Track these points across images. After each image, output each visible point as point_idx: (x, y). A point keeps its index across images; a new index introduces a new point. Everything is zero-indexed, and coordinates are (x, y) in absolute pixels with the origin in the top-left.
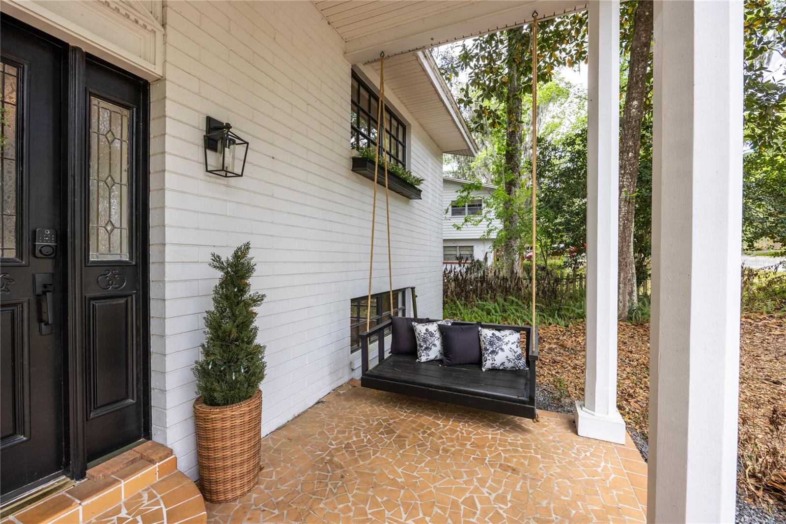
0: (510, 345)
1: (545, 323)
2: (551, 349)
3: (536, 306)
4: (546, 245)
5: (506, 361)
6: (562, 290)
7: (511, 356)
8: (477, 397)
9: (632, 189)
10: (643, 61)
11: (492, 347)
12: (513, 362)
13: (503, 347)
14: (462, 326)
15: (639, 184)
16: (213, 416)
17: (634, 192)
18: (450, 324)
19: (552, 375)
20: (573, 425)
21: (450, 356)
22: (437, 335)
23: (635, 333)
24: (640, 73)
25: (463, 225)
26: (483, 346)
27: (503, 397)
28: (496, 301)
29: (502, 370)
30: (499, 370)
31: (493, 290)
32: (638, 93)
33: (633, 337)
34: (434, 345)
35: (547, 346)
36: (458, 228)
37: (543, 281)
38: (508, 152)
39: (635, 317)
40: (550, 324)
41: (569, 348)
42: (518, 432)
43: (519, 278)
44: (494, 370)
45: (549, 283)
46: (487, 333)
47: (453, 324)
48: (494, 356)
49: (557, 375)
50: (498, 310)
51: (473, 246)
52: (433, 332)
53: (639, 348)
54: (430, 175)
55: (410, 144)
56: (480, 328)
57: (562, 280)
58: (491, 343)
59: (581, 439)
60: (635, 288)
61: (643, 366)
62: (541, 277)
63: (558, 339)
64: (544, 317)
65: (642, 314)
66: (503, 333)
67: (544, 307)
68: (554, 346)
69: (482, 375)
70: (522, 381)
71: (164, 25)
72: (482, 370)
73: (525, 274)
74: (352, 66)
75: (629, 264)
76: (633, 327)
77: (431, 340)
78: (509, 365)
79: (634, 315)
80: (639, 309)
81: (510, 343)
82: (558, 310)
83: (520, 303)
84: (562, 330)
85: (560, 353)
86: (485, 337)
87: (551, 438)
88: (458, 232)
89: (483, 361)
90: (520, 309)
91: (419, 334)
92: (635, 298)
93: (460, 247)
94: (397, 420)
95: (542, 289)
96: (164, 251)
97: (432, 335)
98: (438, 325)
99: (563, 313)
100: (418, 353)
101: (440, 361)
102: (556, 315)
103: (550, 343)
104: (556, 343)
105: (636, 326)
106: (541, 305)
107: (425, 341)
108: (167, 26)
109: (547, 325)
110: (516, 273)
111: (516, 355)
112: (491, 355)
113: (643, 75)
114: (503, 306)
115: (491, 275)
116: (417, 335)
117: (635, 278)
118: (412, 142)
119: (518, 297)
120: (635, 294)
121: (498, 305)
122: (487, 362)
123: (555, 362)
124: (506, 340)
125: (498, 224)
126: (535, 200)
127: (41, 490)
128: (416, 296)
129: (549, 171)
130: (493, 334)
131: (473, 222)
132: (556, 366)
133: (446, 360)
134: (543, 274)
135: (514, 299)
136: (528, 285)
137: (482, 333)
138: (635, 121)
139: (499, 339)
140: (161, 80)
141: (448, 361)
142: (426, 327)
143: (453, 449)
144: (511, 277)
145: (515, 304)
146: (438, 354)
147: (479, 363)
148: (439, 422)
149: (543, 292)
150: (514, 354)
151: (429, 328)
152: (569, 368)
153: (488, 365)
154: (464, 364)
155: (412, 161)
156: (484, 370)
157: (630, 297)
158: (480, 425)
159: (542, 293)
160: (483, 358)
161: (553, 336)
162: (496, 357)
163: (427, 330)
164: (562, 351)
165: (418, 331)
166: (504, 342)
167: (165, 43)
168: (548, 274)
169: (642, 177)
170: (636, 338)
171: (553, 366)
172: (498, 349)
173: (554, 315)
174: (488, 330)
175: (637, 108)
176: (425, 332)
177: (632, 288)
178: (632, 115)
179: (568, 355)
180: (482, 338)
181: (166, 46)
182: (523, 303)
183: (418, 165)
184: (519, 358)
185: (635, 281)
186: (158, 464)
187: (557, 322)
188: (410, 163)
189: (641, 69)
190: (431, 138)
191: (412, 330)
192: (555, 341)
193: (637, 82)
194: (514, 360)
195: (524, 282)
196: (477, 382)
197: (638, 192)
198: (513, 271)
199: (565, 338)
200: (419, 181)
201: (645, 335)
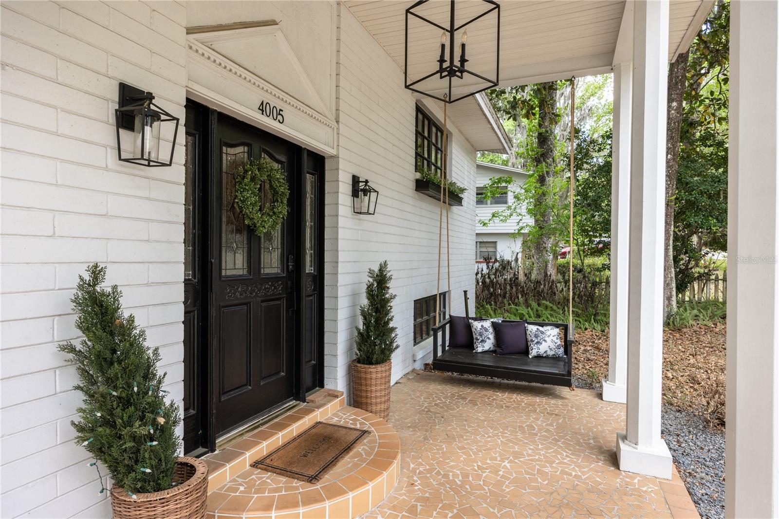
0: (551, 337)
1: (581, 328)
2: (585, 350)
3: (572, 310)
4: (583, 244)
5: (549, 350)
6: (600, 296)
7: (553, 346)
8: (528, 373)
9: (671, 192)
10: (682, 62)
11: (537, 339)
12: (554, 351)
13: (546, 339)
14: (512, 323)
15: (678, 186)
16: (371, 370)
17: (672, 195)
18: (500, 322)
19: (586, 369)
20: (600, 396)
21: (502, 346)
22: (491, 330)
23: (670, 337)
24: (679, 74)
25: (490, 220)
26: (529, 338)
27: (548, 372)
28: (528, 306)
29: (545, 357)
30: (542, 357)
31: (524, 294)
32: (677, 94)
33: (667, 341)
34: (489, 338)
35: (583, 348)
36: (485, 224)
37: (579, 285)
38: (540, 134)
39: (673, 322)
40: (586, 329)
41: (603, 350)
42: (558, 398)
43: (553, 281)
44: (539, 357)
45: (586, 287)
46: (532, 328)
47: (503, 321)
48: (538, 345)
49: (590, 369)
50: (532, 315)
51: (495, 242)
52: (487, 327)
53: (670, 350)
54: (466, 178)
55: (451, 152)
56: (526, 325)
57: (601, 283)
58: (536, 336)
59: (605, 402)
60: (674, 293)
61: (669, 363)
62: (577, 280)
63: (594, 342)
64: (580, 322)
65: (681, 319)
66: (545, 328)
67: (580, 312)
68: (589, 348)
69: (529, 360)
70: (562, 363)
71: (338, 122)
72: (529, 357)
73: (560, 277)
74: (417, 100)
75: (668, 268)
76: (670, 332)
77: (486, 334)
78: (551, 353)
79: (671, 320)
80: (677, 313)
81: (552, 336)
82: (595, 315)
83: (555, 307)
84: (598, 334)
85: (594, 353)
86: (531, 332)
87: (583, 401)
88: (485, 228)
89: (530, 350)
90: (554, 314)
91: (476, 329)
92: (674, 303)
93: (480, 242)
94: (465, 393)
95: (578, 293)
96: (338, 266)
97: (486, 330)
98: (492, 322)
99: (599, 318)
100: (475, 345)
101: (494, 352)
102: (592, 320)
103: (585, 346)
104: (592, 346)
105: (673, 331)
106: (577, 310)
107: (481, 334)
108: (340, 123)
109: (583, 329)
110: (550, 276)
111: (556, 345)
112: (536, 345)
113: (682, 76)
114: (537, 311)
115: (522, 277)
116: (473, 330)
117: (675, 282)
118: (454, 151)
119: (553, 301)
120: (674, 298)
121: (532, 309)
122: (533, 350)
123: (589, 360)
124: (548, 333)
125: (531, 221)
126: (572, 193)
127: (287, 407)
128: (468, 298)
129: (587, 163)
130: (538, 329)
131: (501, 217)
132: (590, 363)
133: (498, 350)
134: (580, 276)
135: (548, 303)
136: (562, 289)
137: (528, 329)
138: (674, 123)
139: (542, 333)
140: (336, 157)
141: (501, 351)
142: (481, 324)
143: (513, 406)
144: (544, 280)
145: (549, 309)
146: (492, 346)
147: (527, 352)
148: (498, 394)
149: (580, 297)
150: (554, 344)
151: (484, 325)
152: (602, 364)
153: (533, 353)
154: (515, 353)
155: (454, 168)
156: (530, 357)
157: (669, 302)
158: (530, 395)
159: (578, 298)
160: (530, 348)
161: (588, 340)
162: (541, 347)
163: (482, 326)
164: (596, 352)
165: (475, 327)
166: (546, 335)
167: (338, 134)
168: (584, 277)
169: (682, 178)
170: (671, 341)
171: (587, 363)
172: (542, 340)
173: (591, 320)
174: (533, 326)
175: (675, 110)
176: (481, 327)
177: (671, 293)
178: (671, 116)
179: (602, 355)
180: (528, 332)
181: (339, 137)
182: (558, 308)
183: (459, 172)
184: (558, 347)
185: (674, 285)
186: (339, 399)
187: (593, 326)
188: (451, 171)
189: (681, 70)
190: (467, 140)
191: (469, 327)
192: (590, 344)
193: (676, 83)
194: (555, 349)
195: (558, 285)
196: (526, 364)
197: (677, 194)
198: (547, 274)
199: (600, 341)
200: (462, 190)
201: (680, 339)
